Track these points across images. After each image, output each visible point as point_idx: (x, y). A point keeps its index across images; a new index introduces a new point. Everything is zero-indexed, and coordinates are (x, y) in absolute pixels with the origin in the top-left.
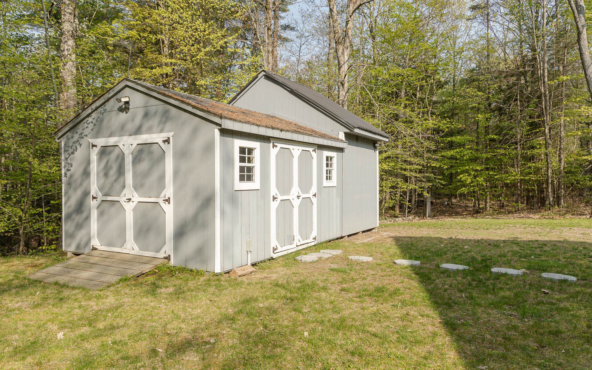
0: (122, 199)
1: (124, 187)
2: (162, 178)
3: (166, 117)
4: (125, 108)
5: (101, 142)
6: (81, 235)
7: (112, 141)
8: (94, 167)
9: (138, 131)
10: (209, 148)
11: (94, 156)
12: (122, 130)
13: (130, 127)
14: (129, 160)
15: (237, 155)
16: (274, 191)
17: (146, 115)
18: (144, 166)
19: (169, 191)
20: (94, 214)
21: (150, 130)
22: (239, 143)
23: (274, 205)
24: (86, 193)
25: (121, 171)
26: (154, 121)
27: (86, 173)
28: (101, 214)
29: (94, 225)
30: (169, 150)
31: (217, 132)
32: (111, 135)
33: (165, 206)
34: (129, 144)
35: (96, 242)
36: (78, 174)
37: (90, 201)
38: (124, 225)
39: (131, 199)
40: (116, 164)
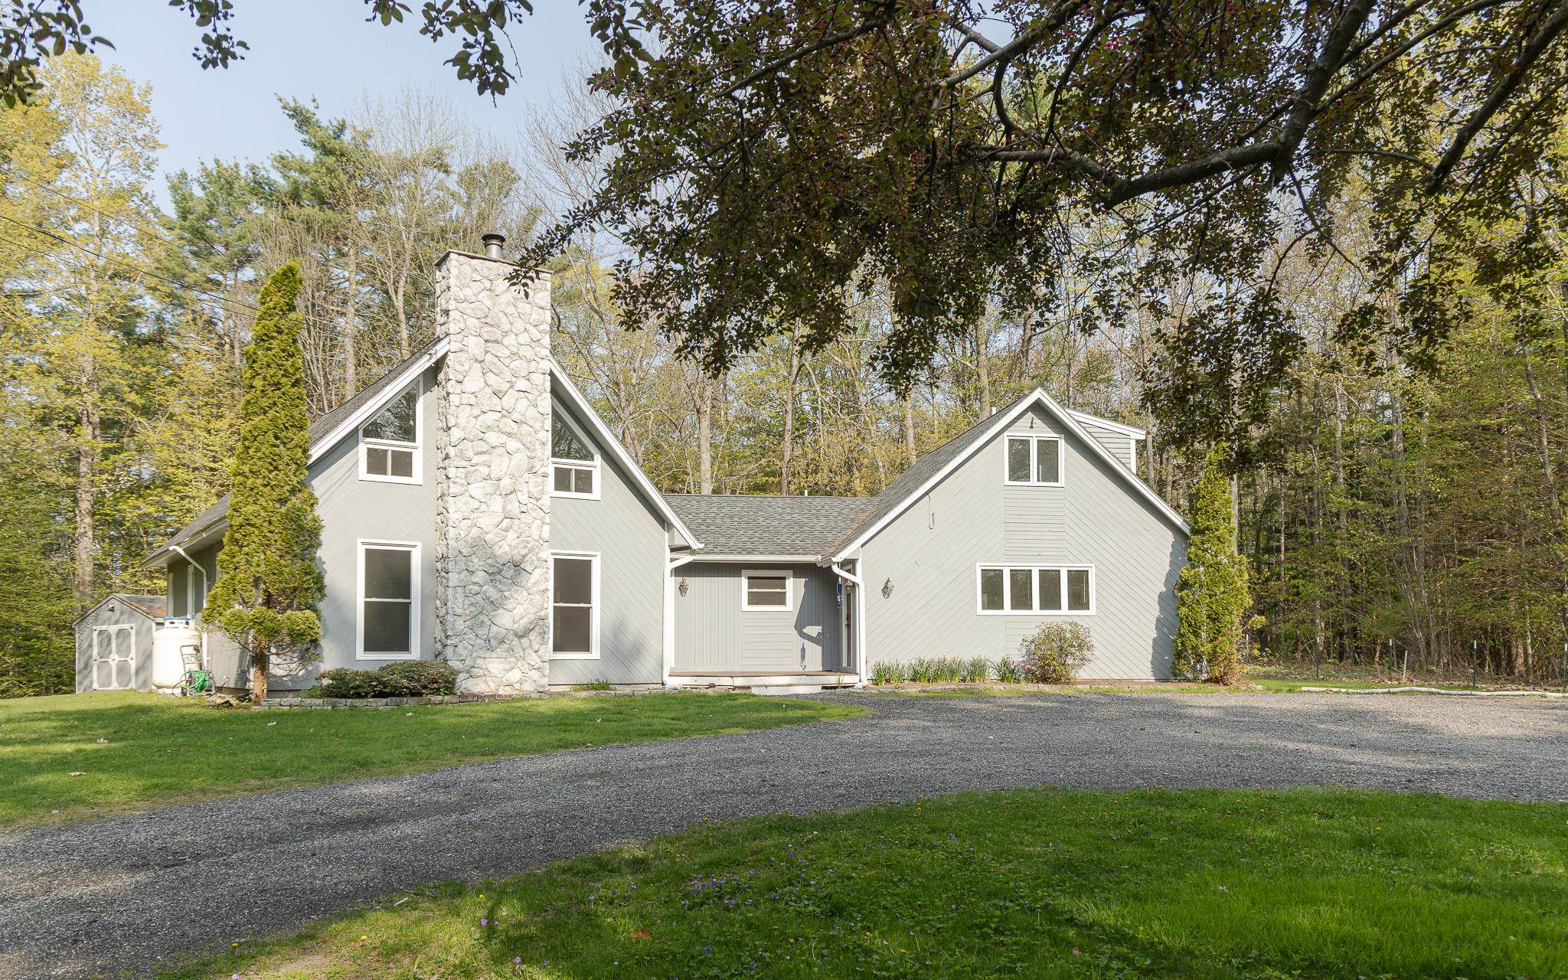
0: (110, 660)
1: (110, 652)
2: (129, 646)
3: (131, 615)
4: (112, 610)
5: (99, 628)
6: (87, 681)
7: (104, 627)
8: (95, 642)
9: (117, 622)
10: (150, 630)
11: (95, 635)
12: (108, 621)
13: (114, 619)
14: (114, 637)
17: (122, 613)
18: (120, 640)
19: (133, 654)
20: (95, 668)
21: (123, 623)
24: (90, 657)
25: (109, 643)
26: (125, 617)
27: (90, 646)
28: (98, 668)
29: (95, 675)
30: (133, 632)
31: (154, 625)
32: (104, 623)
33: (130, 662)
34: (113, 629)
35: (95, 686)
36: (85, 645)
37: (92, 661)
38: (109, 675)
39: (114, 659)
40: (105, 639)
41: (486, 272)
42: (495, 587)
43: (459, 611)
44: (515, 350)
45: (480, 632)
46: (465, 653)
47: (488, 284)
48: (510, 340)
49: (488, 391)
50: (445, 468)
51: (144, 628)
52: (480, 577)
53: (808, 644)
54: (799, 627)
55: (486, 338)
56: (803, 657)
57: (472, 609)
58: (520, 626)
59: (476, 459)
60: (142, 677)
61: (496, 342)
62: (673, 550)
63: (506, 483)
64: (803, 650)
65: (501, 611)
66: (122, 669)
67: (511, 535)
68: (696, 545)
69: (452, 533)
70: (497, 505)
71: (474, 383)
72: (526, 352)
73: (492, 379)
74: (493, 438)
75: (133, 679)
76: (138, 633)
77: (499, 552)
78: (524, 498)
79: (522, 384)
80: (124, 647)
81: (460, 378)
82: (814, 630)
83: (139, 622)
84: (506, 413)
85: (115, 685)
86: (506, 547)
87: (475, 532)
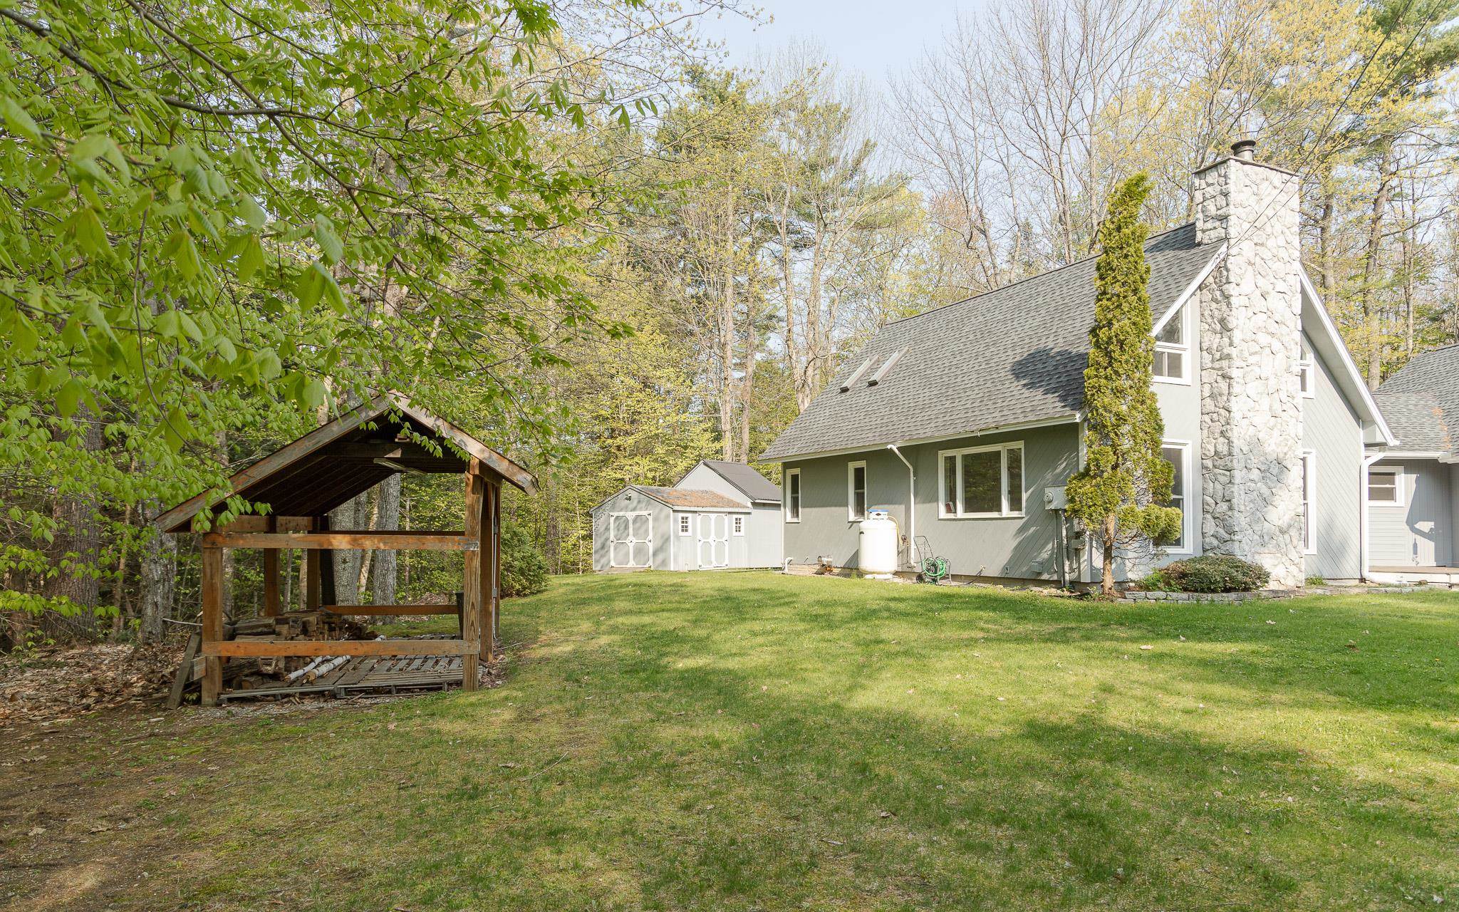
0: (628, 542)
1: (628, 535)
2: (647, 531)
3: (648, 504)
4: (629, 499)
5: (616, 514)
6: (603, 561)
7: (621, 514)
8: (612, 526)
9: (634, 509)
10: (668, 516)
11: (612, 519)
12: (626, 508)
13: (631, 506)
14: (631, 522)
15: (680, 520)
16: (699, 537)
17: (639, 502)
18: (638, 525)
19: (650, 537)
20: (612, 549)
21: (641, 509)
22: (681, 515)
23: (699, 544)
24: (607, 539)
25: (626, 527)
26: (643, 505)
27: (607, 529)
28: (615, 549)
29: (612, 553)
30: (650, 518)
31: (671, 512)
32: (621, 510)
33: (648, 543)
34: (631, 515)
35: (612, 563)
36: (602, 529)
37: (609, 542)
38: (627, 554)
39: (632, 541)
40: (623, 525)
41: (1254, 177)
42: (1266, 484)
43: (1242, 508)
44: (1275, 251)
45: (1256, 528)
46: (1247, 548)
47: (1255, 188)
48: (1271, 243)
49: (1258, 293)
50: (1221, 369)
51: (663, 515)
52: (1255, 474)
53: (1420, 540)
54: (1411, 522)
55: (1255, 241)
56: (1415, 552)
57: (1252, 505)
58: (1283, 522)
59: (1252, 360)
60: (660, 557)
61: (1262, 245)
62: (1367, 446)
63: (1273, 383)
64: (1415, 546)
65: (1270, 507)
66: (639, 551)
67: (1276, 433)
68: (1393, 442)
69: (1235, 434)
70: (1265, 402)
71: (1247, 287)
72: (1283, 253)
73: (1261, 281)
74: (1263, 339)
75: (651, 559)
76: (655, 520)
77: (1268, 450)
78: (1284, 399)
79: (1281, 286)
80: (642, 531)
81: (1239, 281)
82: (1426, 526)
83: (657, 510)
84: (1269, 313)
85: (632, 564)
86: (1273, 447)
87: (1252, 430)
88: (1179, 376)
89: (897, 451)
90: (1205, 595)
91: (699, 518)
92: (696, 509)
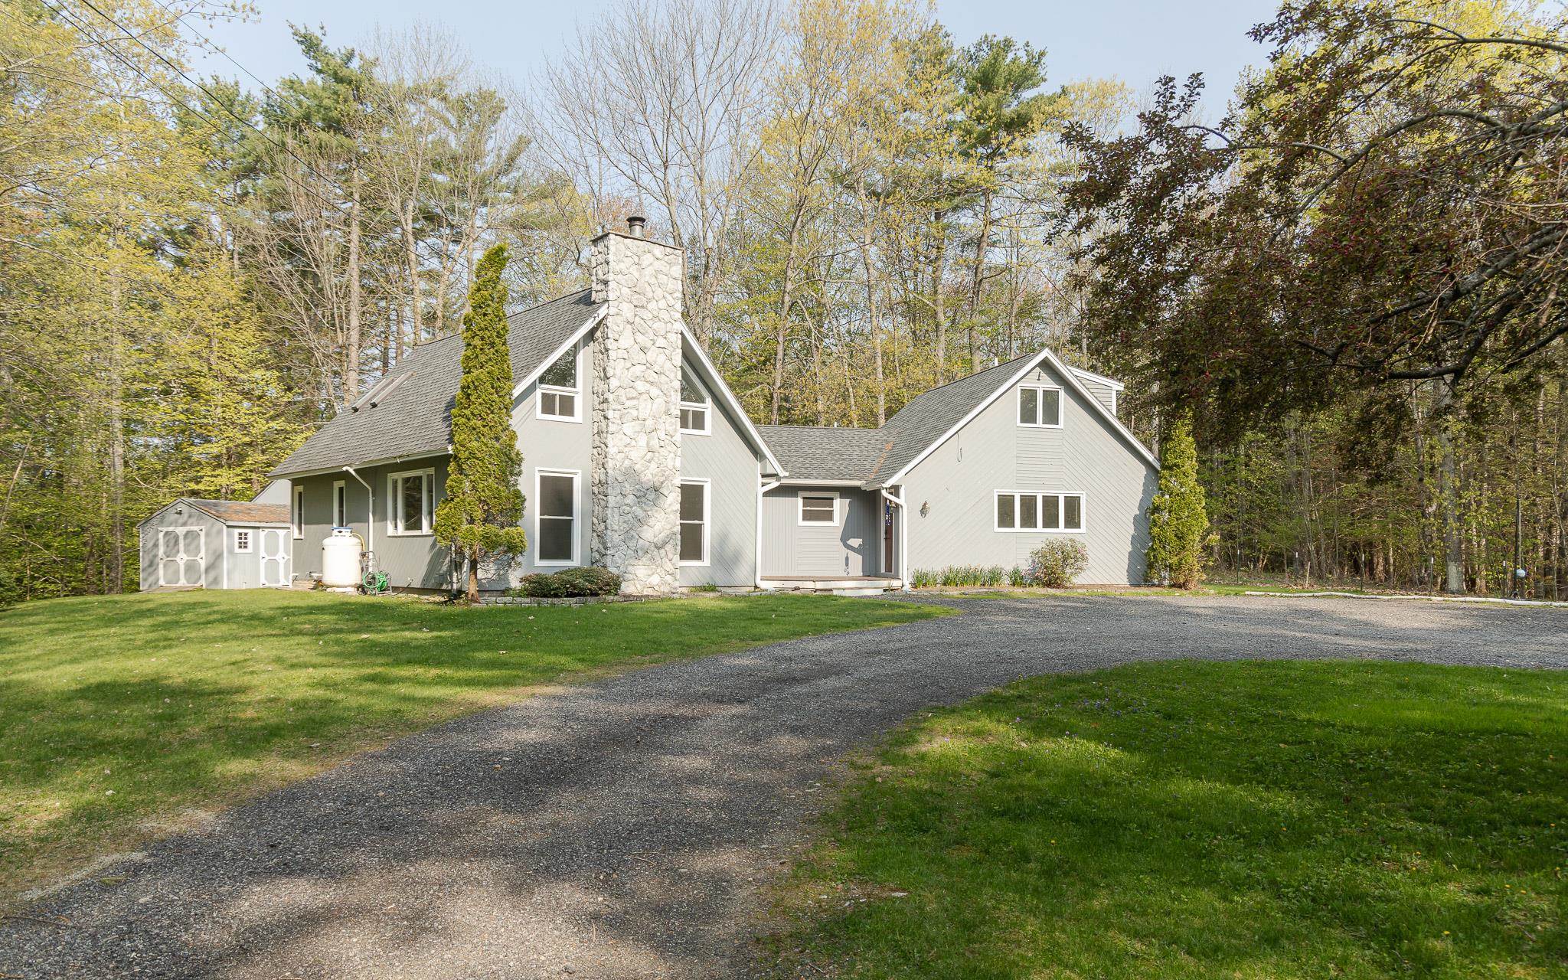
0: (178, 559)
1: (178, 552)
2: (198, 548)
3: (200, 518)
4: (180, 513)
5: (165, 529)
6: (151, 579)
7: (171, 529)
8: (161, 542)
9: (184, 524)
10: (220, 532)
11: (161, 535)
12: (175, 523)
13: (181, 521)
14: (181, 538)
15: (236, 536)
16: (262, 553)
17: (190, 516)
18: (188, 541)
19: (203, 553)
20: (161, 566)
21: (192, 524)
22: (237, 531)
23: (263, 561)
24: (156, 556)
25: (176, 542)
26: (193, 520)
27: (156, 545)
28: (165, 566)
29: (161, 572)
30: (202, 534)
31: (225, 527)
32: (170, 525)
33: (200, 561)
34: (181, 531)
35: (162, 582)
36: (150, 545)
37: (158, 560)
38: (177, 572)
39: (182, 558)
40: (173, 540)
41: (635, 250)
42: (642, 508)
43: (616, 528)
44: (656, 313)
45: (630, 544)
46: (619, 561)
47: (636, 259)
48: (652, 305)
49: (637, 347)
50: (603, 410)
51: (214, 530)
52: (630, 500)
53: (852, 555)
54: (844, 539)
55: (635, 303)
56: (847, 565)
57: (625, 525)
58: (659, 540)
59: (628, 403)
60: (212, 575)
61: (642, 307)
62: (763, 476)
63: (650, 423)
64: (847, 559)
65: (645, 527)
66: (191, 567)
67: (653, 465)
68: (782, 473)
69: (610, 464)
70: (642, 441)
71: (626, 341)
72: (664, 315)
73: (640, 338)
74: (641, 386)
75: (203, 577)
76: (207, 535)
77: (644, 479)
78: (662, 436)
79: (661, 342)
80: (193, 547)
81: (617, 337)
82: (856, 542)
83: (209, 525)
84: (649, 365)
85: (183, 582)
86: (649, 474)
87: (627, 463)
88: (571, 414)
89: (353, 473)
90: (545, 599)
91: (262, 534)
92: (257, 524)
